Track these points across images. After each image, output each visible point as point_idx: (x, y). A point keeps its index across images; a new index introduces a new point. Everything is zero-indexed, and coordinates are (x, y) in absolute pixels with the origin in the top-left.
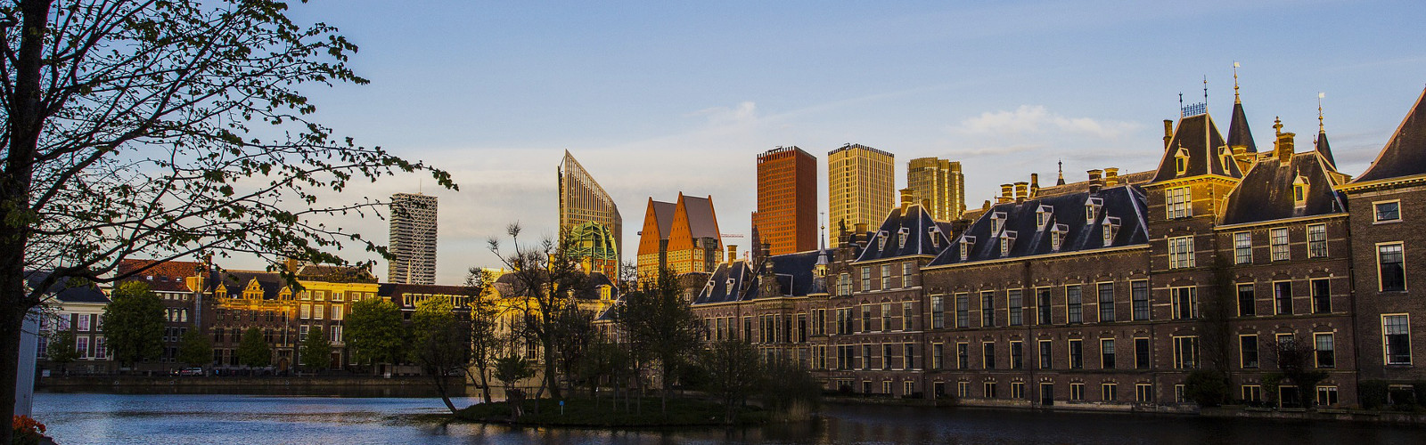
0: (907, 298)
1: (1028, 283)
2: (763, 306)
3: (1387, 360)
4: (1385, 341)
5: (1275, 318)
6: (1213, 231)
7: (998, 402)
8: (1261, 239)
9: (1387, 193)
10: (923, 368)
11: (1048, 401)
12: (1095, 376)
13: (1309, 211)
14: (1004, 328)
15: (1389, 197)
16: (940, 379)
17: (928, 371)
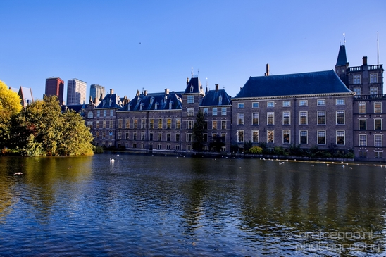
0: (111, 120)
1: (148, 118)
3: (238, 141)
4: (238, 136)
5: (212, 130)
6: (199, 107)
7: (137, 149)
8: (211, 110)
9: (241, 101)
11: (151, 149)
12: (164, 143)
13: (222, 104)
14: (140, 130)
16: (120, 142)
17: (116, 140)
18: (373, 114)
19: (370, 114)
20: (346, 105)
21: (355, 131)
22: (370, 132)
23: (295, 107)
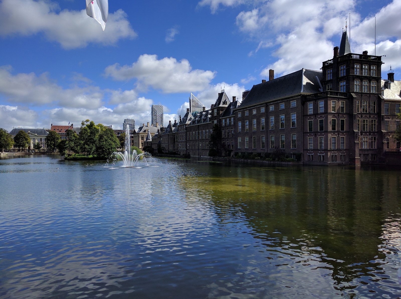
0: (184, 133)
1: (198, 130)
2: (170, 135)
3: (239, 147)
4: (239, 143)
5: (227, 138)
6: (219, 119)
7: (195, 156)
8: (226, 121)
9: (240, 111)
10: (186, 148)
11: (201, 156)
12: (206, 150)
13: (232, 115)
14: (196, 140)
15: (240, 112)
16: (188, 151)
17: (187, 150)
18: (318, 114)
19: (316, 114)
20: (297, 107)
21: (305, 133)
22: (316, 134)
23: (267, 112)
